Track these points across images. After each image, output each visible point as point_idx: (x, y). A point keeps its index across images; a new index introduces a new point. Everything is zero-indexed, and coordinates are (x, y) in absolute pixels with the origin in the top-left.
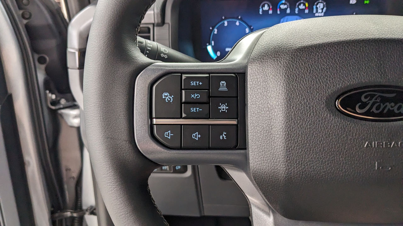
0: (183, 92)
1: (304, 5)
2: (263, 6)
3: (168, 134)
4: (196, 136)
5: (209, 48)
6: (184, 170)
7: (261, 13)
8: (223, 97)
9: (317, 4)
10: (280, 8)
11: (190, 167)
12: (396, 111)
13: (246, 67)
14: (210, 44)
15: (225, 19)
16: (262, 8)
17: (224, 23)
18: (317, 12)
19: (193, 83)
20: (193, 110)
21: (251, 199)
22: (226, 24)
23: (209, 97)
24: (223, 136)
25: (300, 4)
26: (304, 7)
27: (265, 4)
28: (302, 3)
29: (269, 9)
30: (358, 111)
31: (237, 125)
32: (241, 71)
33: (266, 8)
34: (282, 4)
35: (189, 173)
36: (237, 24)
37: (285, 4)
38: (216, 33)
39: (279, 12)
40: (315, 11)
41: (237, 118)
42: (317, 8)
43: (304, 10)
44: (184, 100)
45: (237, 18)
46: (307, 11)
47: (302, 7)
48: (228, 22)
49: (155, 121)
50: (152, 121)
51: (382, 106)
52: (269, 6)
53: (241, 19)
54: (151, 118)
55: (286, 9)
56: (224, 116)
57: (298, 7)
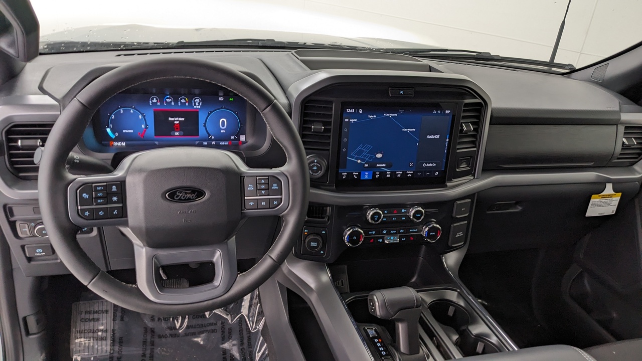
0: (94, 193)
1: (185, 99)
2: (153, 99)
3: (87, 214)
4: (101, 213)
5: (108, 130)
6: (91, 231)
7: (151, 104)
8: (114, 194)
9: (195, 99)
10: (166, 101)
11: (95, 229)
12: (191, 198)
13: (125, 178)
14: (108, 127)
15: (121, 107)
16: (152, 100)
17: (120, 111)
18: (195, 105)
19: (98, 188)
20: (99, 201)
21: (134, 241)
22: (122, 112)
23: (107, 194)
24: (115, 212)
25: (181, 99)
26: (185, 101)
27: (153, 98)
28: (183, 98)
29: (157, 102)
30: (175, 198)
31: (122, 207)
32: (123, 180)
33: (155, 101)
34: (168, 98)
35: (95, 232)
36: (132, 111)
37: (170, 98)
38: (113, 118)
39: (165, 104)
40: (193, 105)
41: (122, 203)
42: (195, 103)
43: (185, 103)
44: (94, 196)
45: (131, 107)
46: (187, 104)
47: (183, 101)
48: (123, 110)
49: (79, 207)
50: (77, 208)
51: (186, 196)
52: (157, 99)
53: (134, 108)
54: (77, 206)
55: (171, 102)
56: (115, 202)
57: (180, 101)
